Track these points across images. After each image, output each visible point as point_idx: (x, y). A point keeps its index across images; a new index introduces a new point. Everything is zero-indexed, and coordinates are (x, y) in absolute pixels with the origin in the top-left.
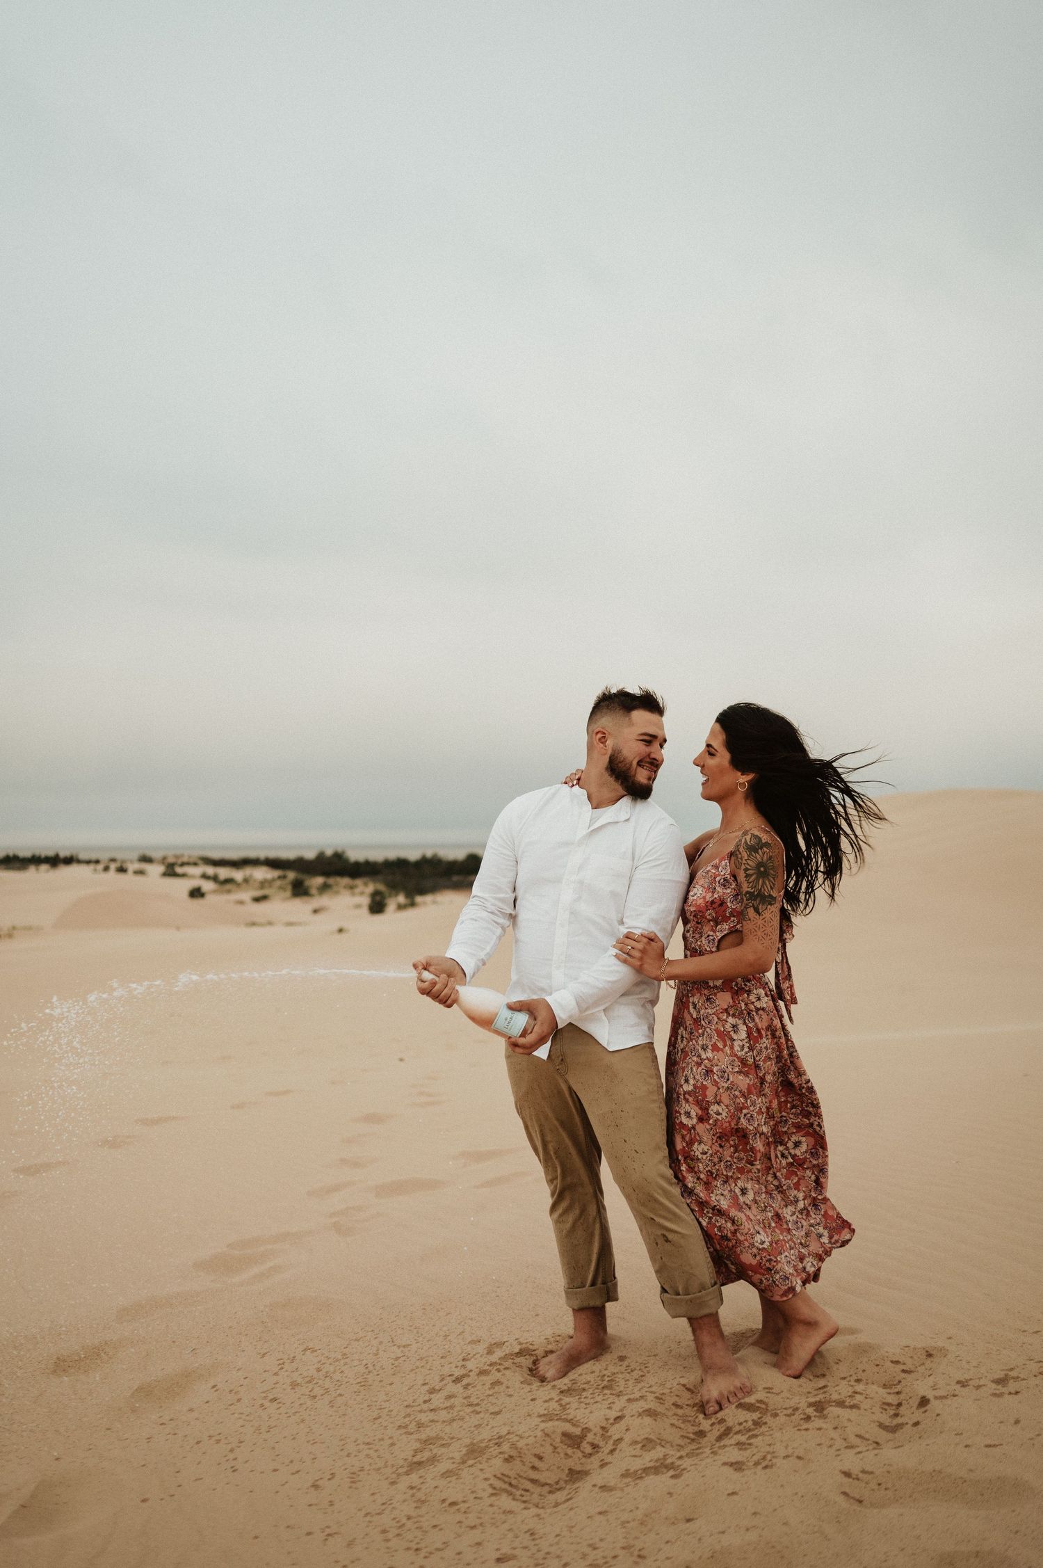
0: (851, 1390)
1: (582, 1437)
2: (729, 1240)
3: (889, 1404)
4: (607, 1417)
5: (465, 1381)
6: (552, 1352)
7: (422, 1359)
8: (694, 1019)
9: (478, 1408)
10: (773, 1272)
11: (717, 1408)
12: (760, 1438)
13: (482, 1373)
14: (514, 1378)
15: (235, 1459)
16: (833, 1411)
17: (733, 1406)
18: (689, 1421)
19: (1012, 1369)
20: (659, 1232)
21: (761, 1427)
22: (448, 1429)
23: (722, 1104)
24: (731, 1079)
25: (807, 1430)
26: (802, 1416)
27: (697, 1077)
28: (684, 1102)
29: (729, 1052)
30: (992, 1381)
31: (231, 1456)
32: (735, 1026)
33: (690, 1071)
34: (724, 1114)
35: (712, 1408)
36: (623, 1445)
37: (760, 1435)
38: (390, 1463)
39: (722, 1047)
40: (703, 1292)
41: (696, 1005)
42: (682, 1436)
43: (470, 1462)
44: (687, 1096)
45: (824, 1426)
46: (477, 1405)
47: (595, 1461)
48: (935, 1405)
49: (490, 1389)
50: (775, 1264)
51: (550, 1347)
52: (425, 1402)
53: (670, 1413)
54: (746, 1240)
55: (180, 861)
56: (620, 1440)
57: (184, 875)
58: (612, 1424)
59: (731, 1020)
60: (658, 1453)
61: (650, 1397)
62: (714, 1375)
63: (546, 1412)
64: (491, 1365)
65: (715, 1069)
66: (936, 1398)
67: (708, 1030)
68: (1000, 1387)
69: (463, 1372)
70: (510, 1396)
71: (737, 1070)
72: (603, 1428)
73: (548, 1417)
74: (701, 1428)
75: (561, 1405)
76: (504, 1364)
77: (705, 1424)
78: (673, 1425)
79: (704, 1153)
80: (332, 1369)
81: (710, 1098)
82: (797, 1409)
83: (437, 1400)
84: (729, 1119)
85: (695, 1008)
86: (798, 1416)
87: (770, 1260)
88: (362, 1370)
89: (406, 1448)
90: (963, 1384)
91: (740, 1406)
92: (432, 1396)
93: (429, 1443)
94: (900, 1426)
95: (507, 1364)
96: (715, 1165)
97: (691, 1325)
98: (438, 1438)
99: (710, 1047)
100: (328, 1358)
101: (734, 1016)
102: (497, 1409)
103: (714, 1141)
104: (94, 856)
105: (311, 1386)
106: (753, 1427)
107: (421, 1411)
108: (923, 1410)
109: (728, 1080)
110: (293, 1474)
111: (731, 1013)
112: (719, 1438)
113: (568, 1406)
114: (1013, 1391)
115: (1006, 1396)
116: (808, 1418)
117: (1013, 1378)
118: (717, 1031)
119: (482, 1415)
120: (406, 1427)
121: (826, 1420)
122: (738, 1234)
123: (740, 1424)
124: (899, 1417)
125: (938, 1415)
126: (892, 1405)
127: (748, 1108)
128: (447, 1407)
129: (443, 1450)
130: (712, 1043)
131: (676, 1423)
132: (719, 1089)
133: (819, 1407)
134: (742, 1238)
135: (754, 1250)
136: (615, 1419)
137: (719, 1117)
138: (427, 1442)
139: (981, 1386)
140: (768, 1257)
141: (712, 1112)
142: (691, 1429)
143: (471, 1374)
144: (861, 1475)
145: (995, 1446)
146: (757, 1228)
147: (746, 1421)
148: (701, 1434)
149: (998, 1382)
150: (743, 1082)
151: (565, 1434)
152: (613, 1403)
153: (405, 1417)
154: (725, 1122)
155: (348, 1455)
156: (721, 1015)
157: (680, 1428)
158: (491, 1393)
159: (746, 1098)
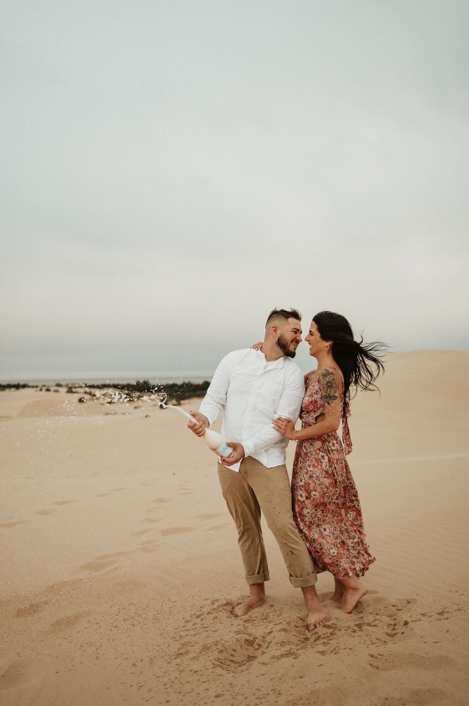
0: (374, 618)
1: (254, 641)
2: (319, 553)
3: (391, 625)
4: (265, 632)
5: (202, 617)
6: (240, 603)
7: (182, 607)
8: (305, 453)
9: (207, 629)
10: (339, 566)
11: (314, 627)
12: (333, 640)
13: (209, 613)
14: (223, 615)
15: (98, 653)
16: (365, 628)
17: (321, 627)
18: (302, 633)
19: (445, 608)
20: (289, 550)
21: (333, 635)
22: (194, 639)
23: (316, 491)
24: (321, 480)
25: (354, 636)
26: (352, 630)
27: (306, 479)
28: (300, 490)
29: (320, 468)
30: (437, 614)
31: (97, 652)
32: (322, 456)
33: (303, 476)
34: (318, 496)
35: (312, 627)
36: (272, 644)
37: (333, 639)
38: (167, 654)
39: (317, 465)
40: (309, 576)
41: (305, 447)
42: (298, 640)
43: (204, 653)
44: (301, 487)
45: (362, 634)
46: (207, 627)
47: (260, 652)
48: (411, 625)
49: (213, 620)
50: (340, 563)
51: (239, 602)
52: (183, 627)
53: (293, 630)
54: (326, 552)
55: (74, 386)
56: (271, 642)
57: (76, 392)
58: (267, 635)
59: (321, 454)
60: (288, 648)
61: (284, 623)
62: (313, 612)
63: (238, 630)
64: (213, 610)
65: (314, 475)
66: (412, 621)
67: (311, 458)
68: (440, 616)
69: (200, 613)
70: (221, 623)
71: (324, 476)
72: (263, 637)
73: (238, 633)
74: (307, 636)
75: (244, 627)
76: (219, 609)
77: (309, 635)
78: (294, 635)
79: (308, 513)
80: (142, 612)
81: (312, 489)
82: (350, 627)
83: (189, 626)
84: (320, 498)
85: (305, 448)
86: (349, 631)
87: (337, 561)
88: (155, 613)
89: (175, 647)
90: (424, 615)
91: (324, 626)
92: (187, 624)
93: (185, 645)
94: (395, 634)
95: (220, 609)
96: (313, 519)
97: (303, 591)
98: (189, 642)
99: (312, 466)
100: (140, 607)
101: (322, 452)
102: (215, 629)
103: (313, 508)
104: (35, 384)
105: (132, 620)
106: (330, 635)
107: (181, 631)
108: (406, 627)
109: (320, 480)
110: (124, 660)
111: (321, 450)
112: (315, 641)
113: (247, 628)
114: (446, 618)
115: (443, 620)
116: (354, 631)
117: (446, 612)
118: (315, 458)
119: (209, 632)
120: (175, 638)
121: (363, 632)
122: (323, 550)
123: (324, 634)
124: (395, 630)
125: (412, 629)
126: (392, 625)
127: (328, 493)
128: (193, 629)
129: (192, 648)
130: (313, 464)
131: (296, 634)
132: (315, 484)
133: (360, 626)
134: (324, 551)
135: (330, 556)
136: (268, 633)
137: (315, 497)
138: (184, 644)
139: (431, 616)
140: (337, 560)
141: (312, 495)
142: (303, 637)
143: (204, 614)
144: (378, 656)
145: (437, 642)
146: (331, 546)
147: (327, 633)
148: (307, 639)
149: (439, 614)
150: (327, 481)
151: (246, 640)
152: (268, 626)
153: (174, 634)
154: (318, 499)
155: (149, 651)
156: (317, 451)
157: (297, 637)
158: (213, 622)
159: (328, 489)
